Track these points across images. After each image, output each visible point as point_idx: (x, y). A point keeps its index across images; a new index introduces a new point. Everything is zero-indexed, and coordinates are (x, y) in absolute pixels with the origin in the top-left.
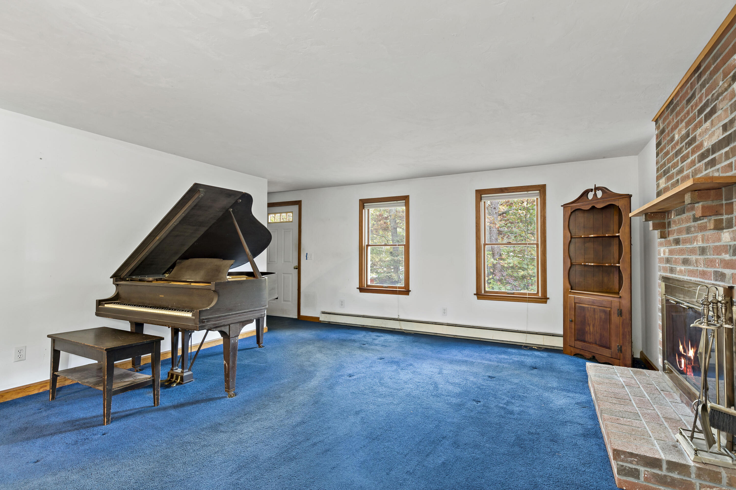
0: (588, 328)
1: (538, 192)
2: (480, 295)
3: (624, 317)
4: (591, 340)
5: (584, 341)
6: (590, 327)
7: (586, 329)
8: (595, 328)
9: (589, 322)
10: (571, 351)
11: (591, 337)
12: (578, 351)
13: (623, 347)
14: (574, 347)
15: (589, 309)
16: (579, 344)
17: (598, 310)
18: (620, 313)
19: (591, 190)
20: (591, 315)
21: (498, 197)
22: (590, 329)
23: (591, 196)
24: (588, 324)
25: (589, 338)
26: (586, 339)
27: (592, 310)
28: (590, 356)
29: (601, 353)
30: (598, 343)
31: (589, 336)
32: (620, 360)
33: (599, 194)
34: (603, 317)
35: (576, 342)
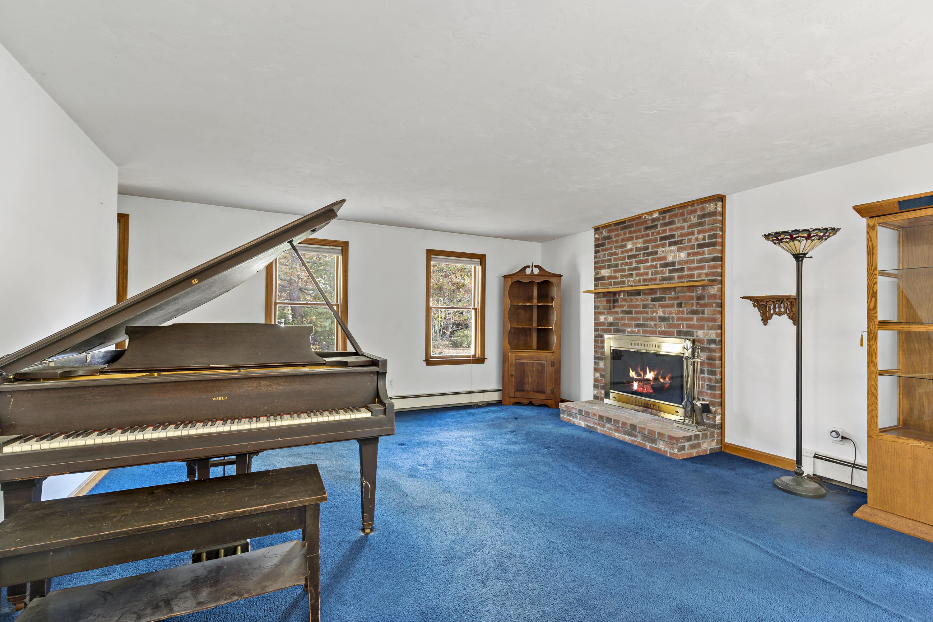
0: (527, 379)
1: (479, 260)
2: (429, 361)
3: (556, 367)
4: (529, 389)
5: (523, 391)
6: (528, 378)
7: (525, 380)
8: (533, 379)
9: (528, 374)
10: (510, 402)
11: (530, 386)
12: (517, 400)
13: (554, 390)
14: (514, 397)
15: (528, 363)
16: (519, 394)
17: (536, 364)
18: (553, 364)
19: (529, 267)
20: (529, 368)
21: (452, 261)
22: (528, 380)
23: (528, 271)
24: (527, 376)
25: (528, 387)
26: (525, 389)
27: (531, 364)
28: (528, 402)
29: (538, 398)
30: (535, 390)
31: (527, 385)
32: (552, 400)
33: (536, 271)
34: (540, 369)
35: (516, 393)
